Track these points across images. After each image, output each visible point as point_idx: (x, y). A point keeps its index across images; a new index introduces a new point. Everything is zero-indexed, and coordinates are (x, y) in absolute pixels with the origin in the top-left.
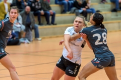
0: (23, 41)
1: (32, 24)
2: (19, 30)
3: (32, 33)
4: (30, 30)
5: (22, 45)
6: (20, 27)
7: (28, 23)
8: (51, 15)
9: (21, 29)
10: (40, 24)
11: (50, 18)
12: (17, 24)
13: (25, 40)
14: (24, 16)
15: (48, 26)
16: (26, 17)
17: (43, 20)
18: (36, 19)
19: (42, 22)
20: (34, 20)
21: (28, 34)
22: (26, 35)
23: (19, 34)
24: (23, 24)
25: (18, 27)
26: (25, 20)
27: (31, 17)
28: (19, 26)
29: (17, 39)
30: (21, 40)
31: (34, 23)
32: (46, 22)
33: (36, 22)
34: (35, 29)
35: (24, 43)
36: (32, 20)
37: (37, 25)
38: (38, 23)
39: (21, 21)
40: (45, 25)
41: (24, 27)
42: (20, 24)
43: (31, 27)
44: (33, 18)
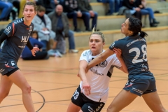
0: (53, 54)
1: (65, 30)
2: (47, 38)
3: (66, 42)
4: (62, 39)
5: (51, 60)
6: (49, 34)
7: (59, 28)
8: (92, 17)
9: (50, 37)
10: (76, 30)
11: (91, 21)
12: (44, 30)
13: (56, 52)
14: (55, 18)
15: (87, 33)
16: (57, 20)
17: (81, 24)
18: (71, 23)
19: (78, 27)
20: (68, 24)
21: (61, 45)
22: (57, 45)
23: (47, 44)
24: (53, 29)
25: (45, 35)
26: (56, 25)
27: (63, 20)
28: (47, 32)
29: (43, 50)
30: (50, 52)
31: (68, 29)
32: (84, 28)
33: (70, 28)
34: (69, 37)
35: (54, 56)
36: (65, 24)
37: (71, 31)
38: (73, 28)
39: (49, 26)
40: (84, 31)
41: (53, 34)
42: (48, 30)
43: (64, 33)
44: (66, 21)
